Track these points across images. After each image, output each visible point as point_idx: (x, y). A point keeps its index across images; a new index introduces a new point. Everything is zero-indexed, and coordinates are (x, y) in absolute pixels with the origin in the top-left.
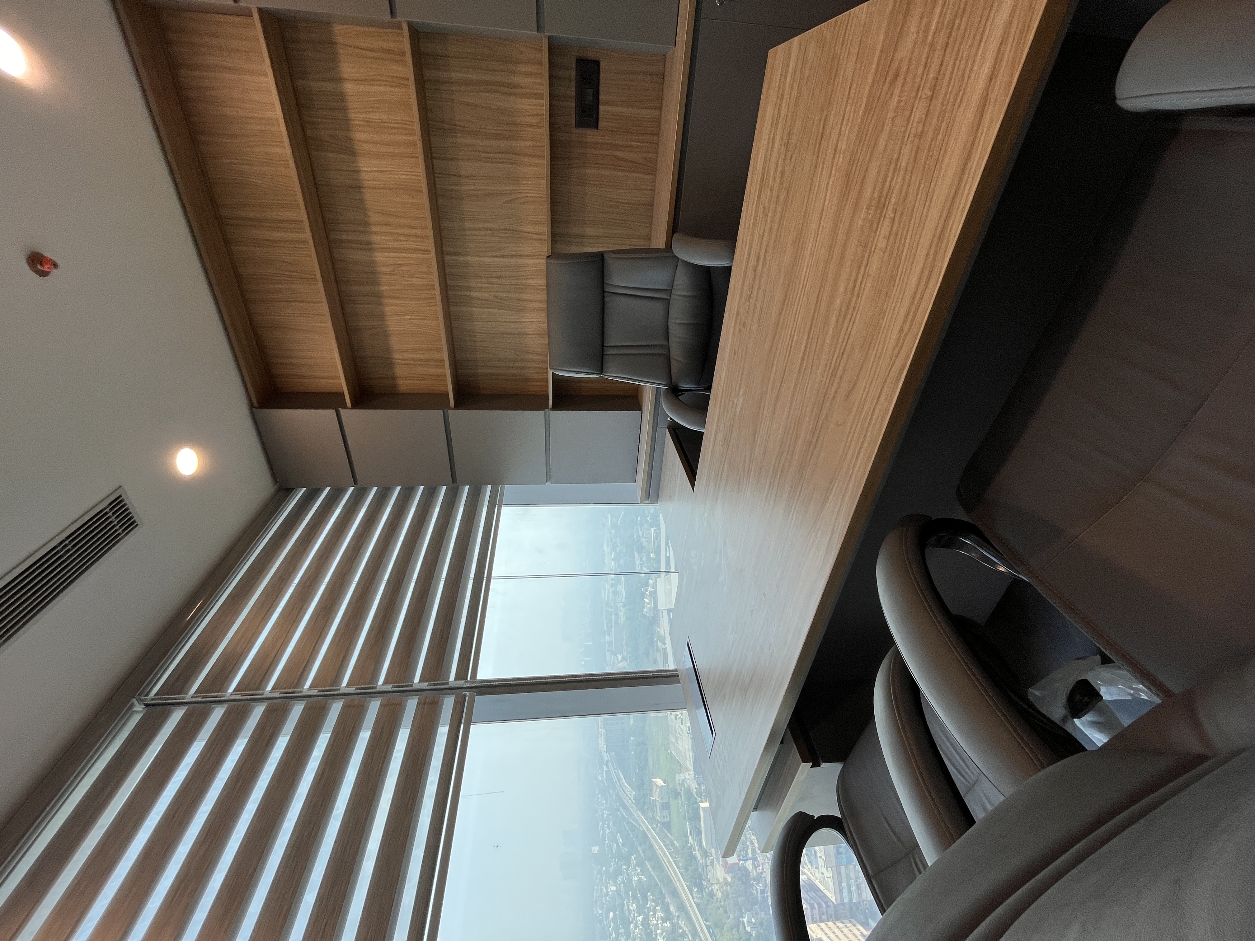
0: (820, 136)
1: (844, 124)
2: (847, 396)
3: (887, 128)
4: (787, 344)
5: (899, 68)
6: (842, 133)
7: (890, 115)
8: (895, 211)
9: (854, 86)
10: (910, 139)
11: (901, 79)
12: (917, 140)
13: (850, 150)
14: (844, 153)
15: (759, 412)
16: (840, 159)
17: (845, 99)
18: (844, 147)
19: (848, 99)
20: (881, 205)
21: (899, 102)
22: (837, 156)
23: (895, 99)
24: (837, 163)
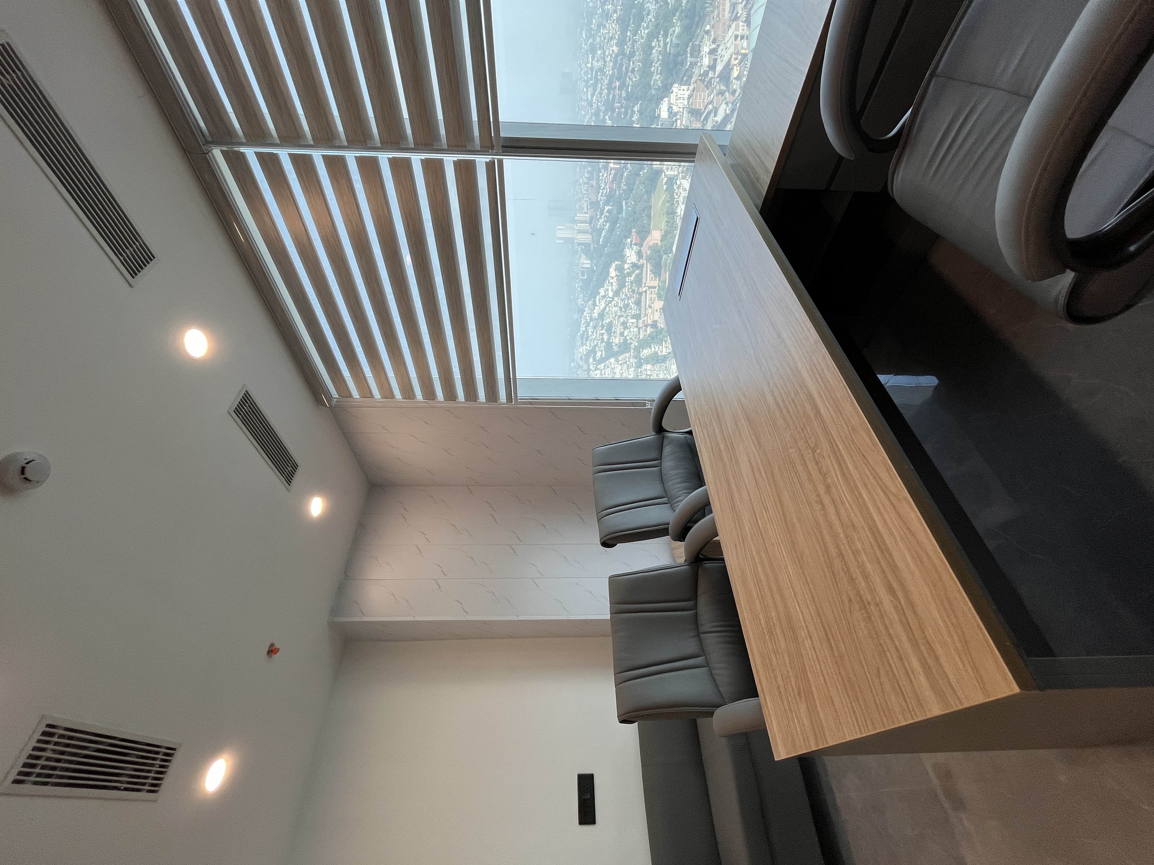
0: (830, 637)
1: (815, 656)
2: (736, 546)
3: (788, 665)
4: (767, 502)
5: (800, 698)
6: (812, 650)
7: (791, 674)
8: (764, 633)
9: (823, 682)
10: (776, 667)
11: (796, 693)
12: (774, 668)
13: (801, 644)
14: (803, 639)
15: (757, 439)
16: (803, 634)
17: (824, 671)
18: (806, 642)
19: (822, 672)
20: (770, 631)
21: (791, 681)
22: (807, 634)
23: (793, 683)
24: (804, 631)
